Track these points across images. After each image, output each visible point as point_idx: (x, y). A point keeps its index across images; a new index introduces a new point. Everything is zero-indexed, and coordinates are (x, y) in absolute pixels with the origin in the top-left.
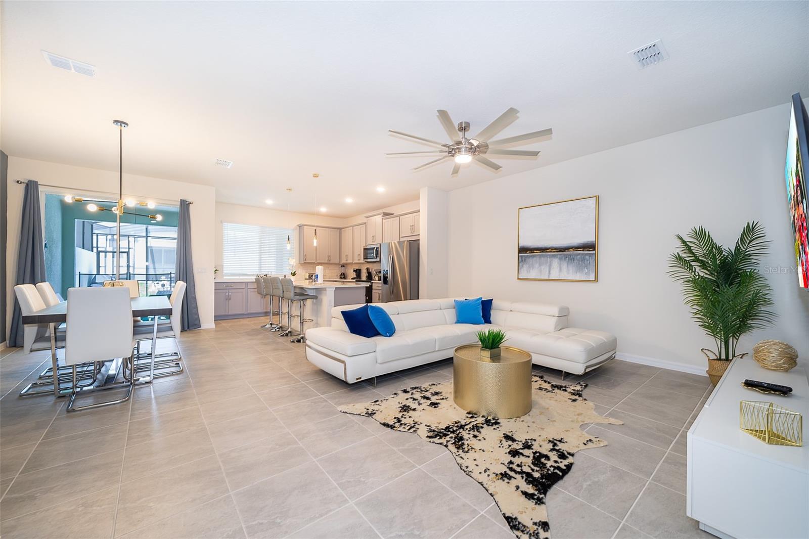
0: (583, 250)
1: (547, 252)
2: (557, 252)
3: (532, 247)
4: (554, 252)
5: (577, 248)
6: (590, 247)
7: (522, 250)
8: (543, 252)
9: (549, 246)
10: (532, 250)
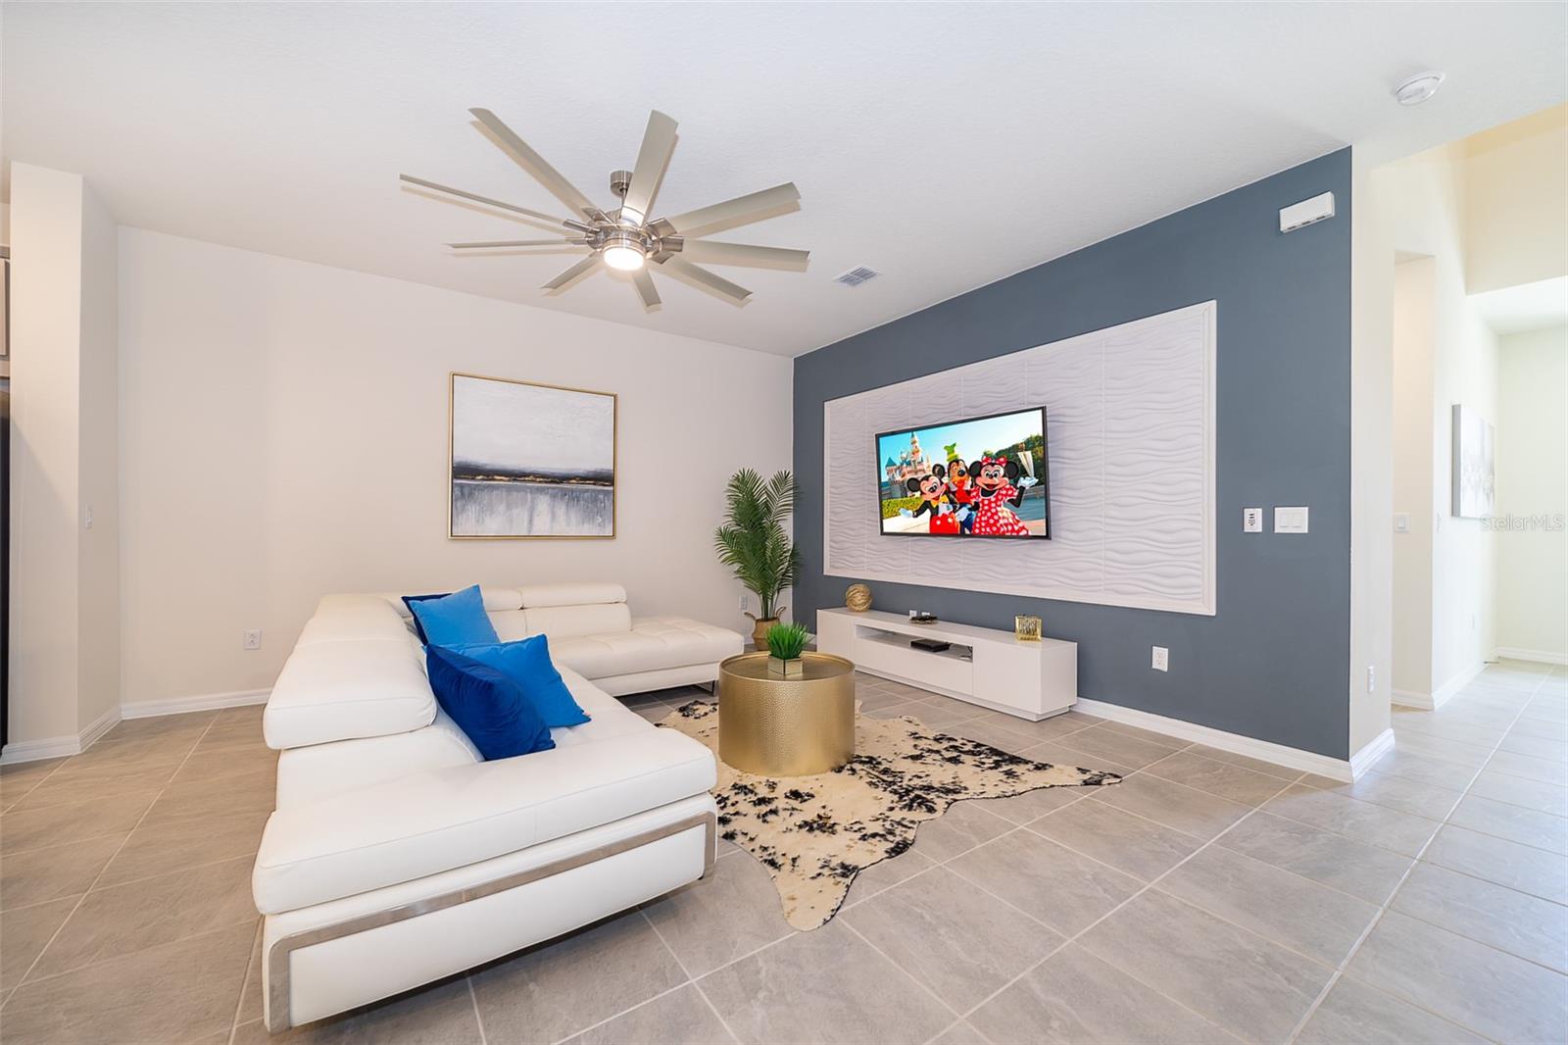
0: (594, 484)
1: (525, 481)
2: (546, 482)
3: (488, 467)
4: (540, 482)
5: (584, 479)
6: (606, 479)
7: (459, 471)
8: (514, 480)
9: (528, 470)
10: (489, 474)
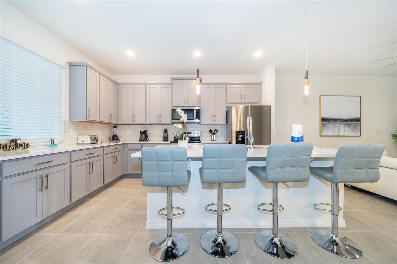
0: (355, 121)
1: (337, 121)
2: (343, 121)
3: (329, 118)
4: (341, 121)
5: (352, 120)
6: (358, 120)
7: (324, 120)
9: (338, 119)
10: (329, 120)
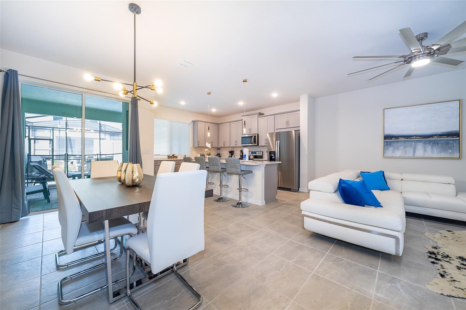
0: (448, 137)
1: (411, 138)
2: (421, 138)
3: (396, 135)
4: (418, 138)
5: (441, 135)
6: (457, 134)
7: (387, 137)
8: (407, 138)
9: (413, 135)
10: (397, 137)
